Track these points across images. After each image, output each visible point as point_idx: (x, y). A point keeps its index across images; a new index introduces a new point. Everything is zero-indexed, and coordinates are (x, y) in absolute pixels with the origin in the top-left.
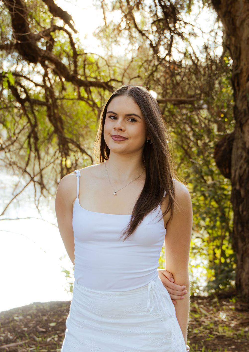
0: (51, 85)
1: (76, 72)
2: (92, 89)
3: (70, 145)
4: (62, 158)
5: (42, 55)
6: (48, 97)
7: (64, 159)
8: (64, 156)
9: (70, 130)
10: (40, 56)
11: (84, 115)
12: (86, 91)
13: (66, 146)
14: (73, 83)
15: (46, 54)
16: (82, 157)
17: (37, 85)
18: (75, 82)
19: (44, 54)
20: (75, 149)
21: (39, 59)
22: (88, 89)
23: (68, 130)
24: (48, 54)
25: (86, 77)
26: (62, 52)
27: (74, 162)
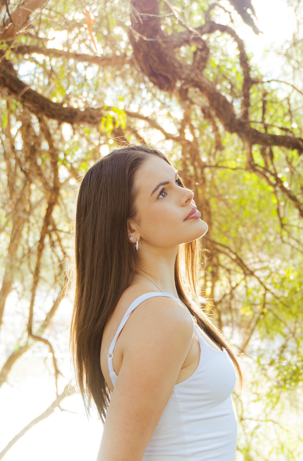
0: (195, 139)
1: (246, 114)
2: (276, 150)
3: (222, 257)
4: (206, 281)
5: (183, 76)
6: (188, 163)
7: (209, 284)
8: (209, 278)
9: (224, 229)
10: (181, 79)
11: (253, 202)
12: (263, 152)
13: (215, 260)
14: (240, 136)
15: (193, 75)
16: (243, 283)
17: (168, 137)
18: (243, 135)
19: (189, 75)
20: (232, 266)
21: (178, 84)
22: (268, 150)
23: (219, 229)
24: (197, 75)
25: (266, 127)
26: (220, 77)
27: (228, 291)
